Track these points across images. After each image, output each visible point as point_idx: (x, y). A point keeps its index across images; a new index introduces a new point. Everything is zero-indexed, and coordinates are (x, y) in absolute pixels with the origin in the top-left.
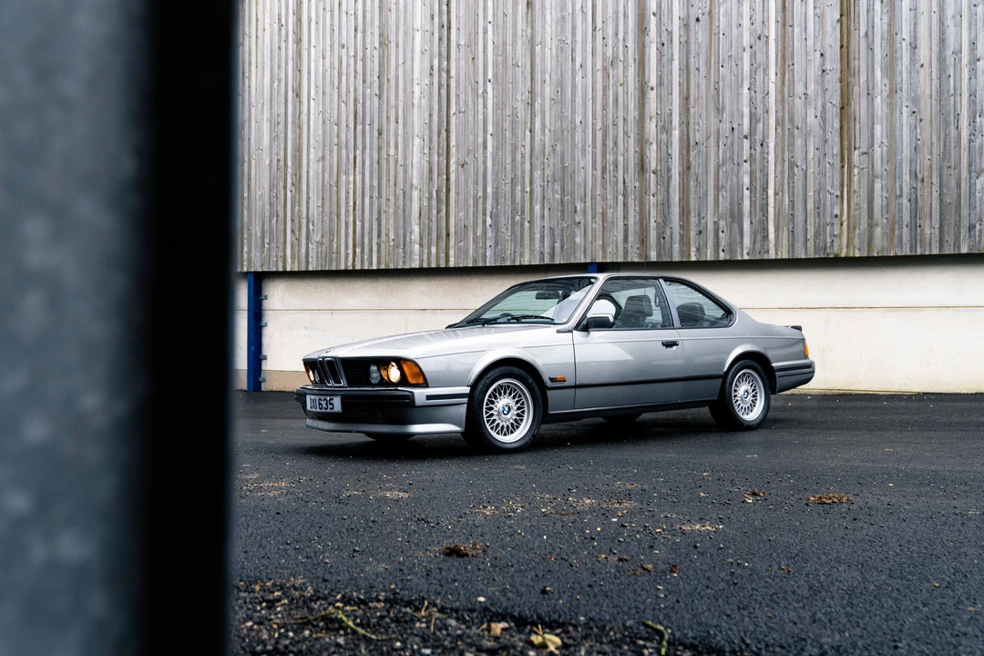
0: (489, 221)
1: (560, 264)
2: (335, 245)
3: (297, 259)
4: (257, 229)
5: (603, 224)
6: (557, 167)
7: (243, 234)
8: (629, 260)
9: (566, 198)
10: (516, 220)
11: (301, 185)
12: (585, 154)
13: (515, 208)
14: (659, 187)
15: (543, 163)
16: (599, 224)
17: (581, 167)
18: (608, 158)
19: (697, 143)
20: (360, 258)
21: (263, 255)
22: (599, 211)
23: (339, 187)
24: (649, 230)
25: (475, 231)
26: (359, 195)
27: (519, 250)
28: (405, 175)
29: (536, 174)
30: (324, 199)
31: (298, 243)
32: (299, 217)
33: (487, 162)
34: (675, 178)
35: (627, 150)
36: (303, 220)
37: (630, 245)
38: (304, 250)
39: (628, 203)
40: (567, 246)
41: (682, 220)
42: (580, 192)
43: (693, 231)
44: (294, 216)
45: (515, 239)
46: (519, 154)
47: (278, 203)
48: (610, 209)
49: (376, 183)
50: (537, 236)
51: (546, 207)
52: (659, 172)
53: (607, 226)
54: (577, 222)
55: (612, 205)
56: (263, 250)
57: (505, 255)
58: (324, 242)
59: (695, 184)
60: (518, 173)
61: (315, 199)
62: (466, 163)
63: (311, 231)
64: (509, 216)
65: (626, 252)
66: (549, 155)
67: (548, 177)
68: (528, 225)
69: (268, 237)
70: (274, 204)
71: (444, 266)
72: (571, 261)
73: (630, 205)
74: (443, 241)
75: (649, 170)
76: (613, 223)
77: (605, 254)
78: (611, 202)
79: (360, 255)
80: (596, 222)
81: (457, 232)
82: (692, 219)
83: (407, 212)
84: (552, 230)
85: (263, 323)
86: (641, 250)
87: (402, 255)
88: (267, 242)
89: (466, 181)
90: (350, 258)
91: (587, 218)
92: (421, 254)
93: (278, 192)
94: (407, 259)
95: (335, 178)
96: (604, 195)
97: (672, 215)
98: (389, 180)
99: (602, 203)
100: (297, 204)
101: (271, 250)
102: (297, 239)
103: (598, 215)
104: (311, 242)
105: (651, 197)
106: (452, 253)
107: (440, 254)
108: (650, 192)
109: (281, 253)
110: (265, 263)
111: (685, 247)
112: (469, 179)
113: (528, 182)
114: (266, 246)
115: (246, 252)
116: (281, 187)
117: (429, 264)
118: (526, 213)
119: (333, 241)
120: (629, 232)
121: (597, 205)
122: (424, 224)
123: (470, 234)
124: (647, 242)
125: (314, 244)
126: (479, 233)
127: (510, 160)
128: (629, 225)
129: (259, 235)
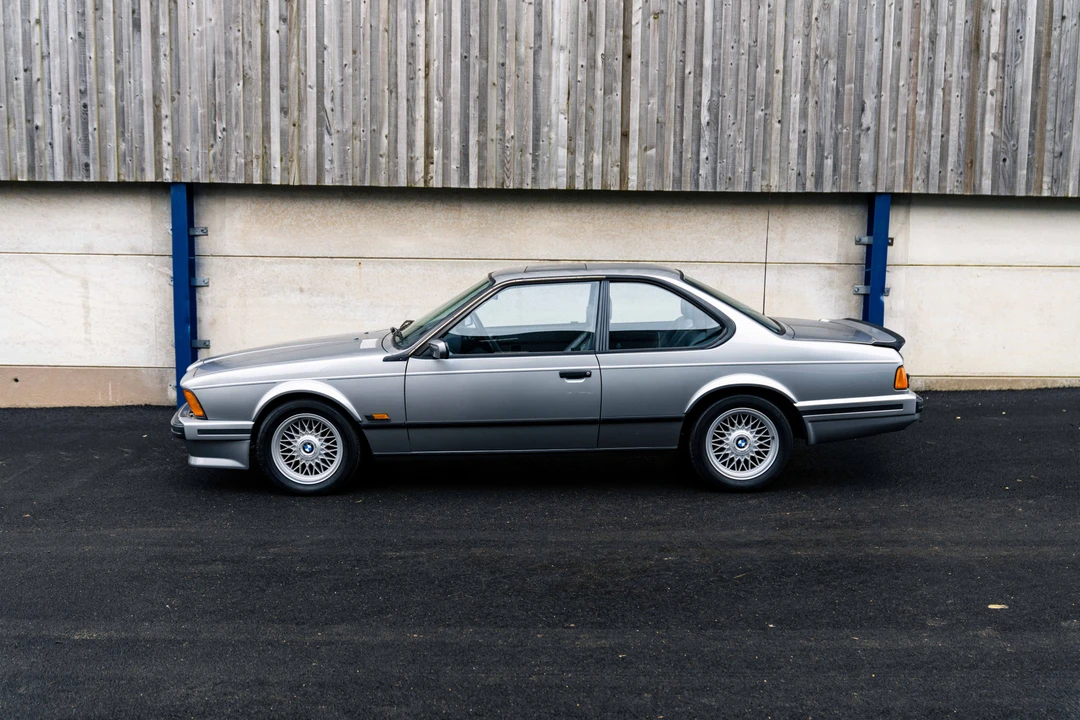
0: (705, 117)
1: (832, 193)
2: (385, 142)
3: (295, 163)
4: (194, 99)
5: (907, 132)
6: (832, 33)
7: (157, 107)
8: (948, 192)
9: (847, 87)
10: (757, 117)
11: (303, 21)
12: (881, 16)
13: (754, 96)
14: (1000, 80)
15: (808, 25)
16: (901, 131)
17: (875, 37)
18: (921, 27)
19: (1063, 18)
20: (440, 166)
21: (212, 152)
22: (902, 111)
23: (392, 31)
24: (982, 147)
25: (678, 129)
26: (438, 51)
27: (759, 167)
28: (537, 22)
29: (795, 41)
30: (358, 53)
31: (296, 133)
32: (299, 83)
33: (703, 14)
34: (1028, 69)
35: (952, 17)
36: (308, 89)
37: (949, 168)
38: (312, 148)
39: (950, 101)
40: (846, 164)
41: (1032, 135)
42: (870, 79)
43: (1049, 151)
44: (287, 80)
45: (752, 149)
46: (764, 6)
47: (246, 53)
48: (921, 110)
49: (474, 31)
50: (794, 146)
51: (810, 100)
52: (1001, 58)
53: (914, 136)
54: (864, 126)
55: (924, 102)
56: (212, 142)
57: (734, 173)
58: (357, 133)
59: (1055, 80)
60: (763, 38)
61: (337, 52)
62: (662, 12)
63: (329, 111)
64: (742, 110)
65: (942, 178)
66: (819, 12)
67: (817, 49)
68: (778, 126)
69: (224, 117)
70: (237, 54)
71: (617, 188)
72: (851, 188)
73: (953, 106)
74: (615, 144)
75: (985, 52)
76: (923, 132)
77: (908, 180)
78: (923, 98)
79: (441, 162)
80: (895, 130)
81: (644, 131)
82: (1048, 134)
83: (542, 90)
84: (819, 137)
85: (199, 280)
86: (966, 177)
87: (531, 165)
88: (220, 126)
89: (663, 43)
90: (420, 165)
91: (882, 121)
92: (572, 164)
93: (245, 31)
94: (540, 172)
95: (384, 15)
96: (912, 86)
97: (1019, 124)
98: (503, 29)
99: (908, 99)
100: (294, 57)
101: (233, 143)
102: (294, 125)
103: (899, 118)
104: (329, 132)
105: (989, 96)
106: (633, 166)
107: (609, 168)
108: (986, 87)
109: (257, 150)
110: (216, 168)
111: (1035, 176)
112: (669, 41)
113: (779, 54)
114: (219, 134)
115: (169, 144)
116: (253, 22)
117: (586, 184)
118: (775, 107)
119: (380, 134)
120: (950, 149)
121: (900, 102)
122: (577, 112)
123: (670, 136)
124: (977, 165)
125: (336, 136)
126: (687, 134)
127: (747, 14)
128: (951, 138)
129: (200, 112)
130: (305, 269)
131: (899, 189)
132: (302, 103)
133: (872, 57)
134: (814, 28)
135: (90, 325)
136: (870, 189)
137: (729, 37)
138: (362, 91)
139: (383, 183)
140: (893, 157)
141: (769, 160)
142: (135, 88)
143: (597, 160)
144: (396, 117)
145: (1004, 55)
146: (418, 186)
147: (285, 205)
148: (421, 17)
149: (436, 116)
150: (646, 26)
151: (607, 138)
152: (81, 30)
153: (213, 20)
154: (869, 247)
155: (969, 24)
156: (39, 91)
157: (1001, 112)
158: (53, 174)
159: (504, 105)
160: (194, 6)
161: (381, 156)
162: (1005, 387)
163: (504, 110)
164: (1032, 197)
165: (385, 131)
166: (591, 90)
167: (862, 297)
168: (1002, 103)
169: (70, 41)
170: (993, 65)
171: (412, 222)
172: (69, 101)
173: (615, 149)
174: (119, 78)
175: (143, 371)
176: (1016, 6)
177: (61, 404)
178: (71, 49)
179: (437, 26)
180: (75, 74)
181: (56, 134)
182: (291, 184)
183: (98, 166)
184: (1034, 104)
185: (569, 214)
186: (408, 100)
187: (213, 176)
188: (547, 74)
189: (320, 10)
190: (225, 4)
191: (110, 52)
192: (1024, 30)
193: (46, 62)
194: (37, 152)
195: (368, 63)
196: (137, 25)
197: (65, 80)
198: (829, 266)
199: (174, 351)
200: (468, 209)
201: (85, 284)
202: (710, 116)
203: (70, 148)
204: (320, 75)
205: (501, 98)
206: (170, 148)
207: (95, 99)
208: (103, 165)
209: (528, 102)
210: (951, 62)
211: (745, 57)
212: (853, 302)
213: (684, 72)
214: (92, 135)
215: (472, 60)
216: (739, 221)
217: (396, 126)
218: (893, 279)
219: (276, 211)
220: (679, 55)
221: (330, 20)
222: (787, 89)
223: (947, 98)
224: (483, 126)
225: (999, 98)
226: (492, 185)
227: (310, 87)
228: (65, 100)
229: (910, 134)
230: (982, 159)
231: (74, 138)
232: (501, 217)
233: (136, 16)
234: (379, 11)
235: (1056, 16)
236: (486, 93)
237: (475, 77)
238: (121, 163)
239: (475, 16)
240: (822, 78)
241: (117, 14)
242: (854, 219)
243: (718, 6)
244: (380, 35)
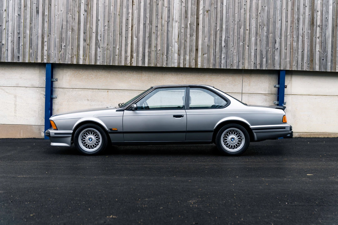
0: (223, 44)
1: (266, 70)
2: (117, 51)
3: (88, 57)
4: (55, 36)
5: (290, 50)
6: (265, 18)
7: (43, 38)
8: (304, 70)
9: (270, 35)
10: (240, 44)
11: (92, 11)
12: (281, 13)
13: (239, 38)
14: (321, 34)
15: (257, 15)
16: (288, 50)
17: (279, 19)
18: (294, 16)
20: (136, 59)
21: (60, 53)
22: (289, 43)
23: (121, 15)
24: (316, 55)
25: (214, 48)
26: (136, 22)
27: (241, 61)
28: (168, 13)
29: (253, 20)
30: (109, 22)
31: (88, 47)
32: (90, 31)
33: (223, 11)
34: (330, 30)
35: (304, 13)
36: (93, 33)
37: (305, 62)
38: (93, 52)
40: (270, 60)
41: (332, 51)
42: (278, 33)
44: (86, 30)
45: (239, 55)
46: (242, 9)
47: (73, 21)
48: (295, 43)
49: (148, 15)
50: (253, 54)
51: (258, 39)
52: (321, 27)
53: (293, 51)
54: (276, 48)
55: (296, 41)
56: (60, 50)
57: (233, 63)
58: (109, 48)
60: (242, 19)
61: (103, 21)
62: (209, 10)
63: (99, 40)
64: (236, 42)
65: (302, 65)
66: (261, 11)
67: (260, 23)
68: (248, 47)
69: (65, 42)
70: (70, 22)
71: (194, 67)
72: (272, 68)
73: (305, 42)
74: (193, 53)
75: (315, 25)
76: (296, 50)
78: (295, 39)
79: (136, 58)
80: (286, 49)
81: (203, 48)
82: (337, 51)
83: (170, 35)
84: (261, 51)
85: (54, 96)
86: (310, 65)
87: (165, 59)
88: (63, 45)
89: (209, 20)
90: (129, 59)
91: (282, 46)
92: (179, 59)
93: (73, 15)
94: (169, 61)
95: (118, 10)
96: (291, 35)
97: (327, 48)
98: (157, 15)
99: (290, 39)
100: (89, 23)
101: (67, 50)
102: (88, 45)
103: (288, 46)
104: (99, 47)
105: (317, 39)
106: (199, 60)
107: (192, 60)
108: (316, 36)
109: (75, 53)
110: (61, 58)
111: (333, 65)
112: (211, 20)
113: (248, 24)
114: (63, 47)
115: (46, 50)
116: (76, 12)
117: (184, 66)
118: (246, 41)
119: (116, 48)
120: (305, 56)
121: (288, 40)
122: (181, 42)
123: (211, 50)
124: (314, 61)
125: (102, 48)
126: (217, 49)
127: (237, 11)
128: (305, 52)
129: (57, 40)
130: (90, 92)
131: (288, 69)
132: (91, 38)
133: (278, 25)
134: (259, 16)
135: (16, 110)
136: (278, 69)
137: (231, 19)
138: (111, 34)
139: (117, 64)
140: (286, 58)
141: (245, 58)
142: (36, 32)
143: (188, 58)
144: (122, 43)
145: (322, 25)
146: (128, 65)
147: (83, 72)
148: (130, 11)
149: (134, 43)
150: (204, 15)
151: (191, 51)
152: (19, 13)
153: (63, 11)
154: (278, 88)
155: (310, 15)
156: (4, 32)
157: (322, 44)
158: (7, 60)
159: (157, 39)
160: (57, 6)
161: (116, 55)
162: (326, 137)
163: (157, 41)
164: (333, 72)
165: (118, 47)
166: (186, 35)
168: (322, 41)
169: (16, 17)
170: (318, 28)
171: (126, 78)
172: (14, 36)
173: (194, 54)
174: (31, 29)
175: (34, 126)
176: (325, 10)
177: (5, 137)
178: (16, 19)
179: (136, 14)
180: (17, 27)
181: (9, 47)
182: (86, 64)
183: (22, 57)
184: (332, 42)
185: (178, 76)
186: (125, 37)
187: (60, 61)
188: (171, 30)
189: (98, 8)
190: (67, 6)
191: (28, 21)
192: (328, 17)
193: (7, 23)
194: (2, 52)
195: (113, 25)
196: (38, 12)
197: (13, 29)
198: (265, 94)
199: (44, 120)
200: (145, 74)
201: (15, 97)
202: (225, 44)
203: (13, 51)
204: (97, 29)
205: (156, 37)
206: (46, 52)
207: (23, 36)
208: (24, 57)
209: (165, 38)
210: (304, 27)
211: (236, 25)
213: (216, 30)
214: (21, 47)
215: (147, 25)
216: (235, 79)
217: (121, 46)
218: (286, 99)
219: (81, 73)
220: (215, 24)
221: (101, 11)
222: (250, 35)
223: (303, 39)
224: (150, 46)
225: (321, 39)
226: (153, 65)
227: (94, 33)
228: (13, 36)
229: (291, 51)
230: (316, 59)
231: (15, 48)
232: (155, 76)
233: (37, 9)
236: (151, 36)
237: (148, 30)
238: (30, 56)
239: (148, 11)
240: (262, 32)
241: (31, 8)
242: (273, 79)
243: (227, 9)
244: (117, 17)
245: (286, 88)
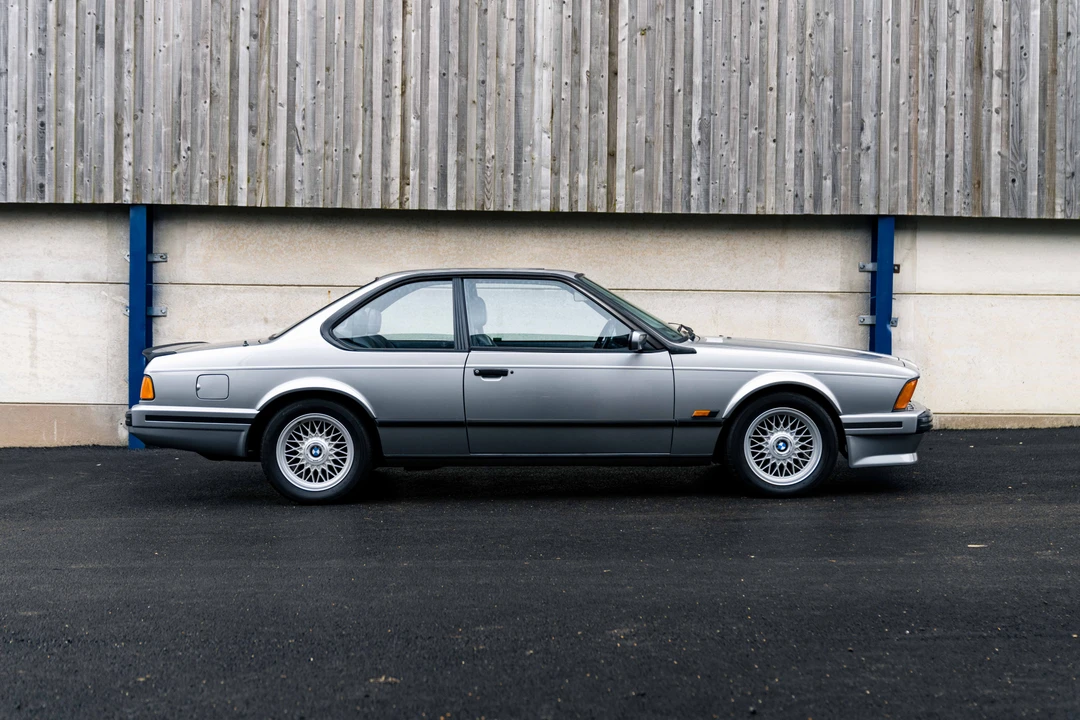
0: (696, 136)
1: (832, 215)
2: (358, 162)
3: (263, 184)
4: (158, 117)
5: (909, 152)
6: (828, 50)
7: (118, 126)
8: (955, 214)
9: (845, 105)
10: (750, 136)
11: (274, 37)
12: (878, 33)
13: (747, 115)
14: (1005, 98)
15: (802, 42)
16: (903, 151)
17: (872, 54)
18: (920, 43)
19: (1069, 34)
20: (417, 187)
21: (175, 172)
22: (904, 130)
23: (367, 48)
24: (989, 166)
25: (668, 150)
26: (416, 68)
27: (754, 188)
28: (519, 39)
29: (789, 59)
30: (331, 70)
31: (265, 151)
32: (269, 101)
33: (693, 30)
34: (1034, 86)
35: (952, 33)
36: (279, 107)
37: (956, 189)
38: (281, 168)
39: (953, 120)
40: (846, 185)
41: (1041, 154)
42: (869, 96)
43: (1060, 172)
44: (257, 97)
45: (746, 169)
46: (755, 22)
47: (214, 70)
48: (923, 128)
49: (454, 47)
50: (790, 166)
51: (806, 118)
52: (1005, 75)
53: (916, 156)
54: (864, 146)
55: (926, 121)
56: (175, 162)
57: (727, 194)
58: (329, 153)
59: (1063, 98)
60: (755, 55)
61: (309, 68)
62: (649, 28)
63: (300, 129)
64: (735, 129)
65: (948, 200)
66: (813, 29)
67: (812, 66)
68: (773, 145)
69: (189, 136)
70: (205, 71)
71: (604, 210)
72: (852, 211)
73: (956, 124)
74: (601, 165)
75: (988, 70)
76: (927, 151)
77: (912, 203)
78: (925, 116)
79: (417, 183)
80: (896, 149)
81: (632, 150)
82: (1058, 154)
83: (525, 108)
84: (817, 157)
85: (156, 310)
86: (974, 199)
87: (512, 186)
88: (185, 145)
89: (650, 60)
90: (395, 186)
91: (882, 140)
92: (556, 186)
93: (214, 48)
94: (523, 193)
95: (359, 31)
96: (912, 104)
97: (1027, 145)
98: (483, 45)
99: (908, 117)
100: (265, 74)
101: (198, 163)
102: (263, 144)
103: (901, 137)
104: (299, 152)
105: (994, 114)
106: (620, 187)
107: (596, 189)
108: (991, 105)
109: (222, 170)
110: (179, 188)
111: (1046, 197)
112: (657, 57)
113: (773, 71)
114: (183, 153)
115: (130, 164)
116: (223, 38)
117: (571, 206)
118: (769, 125)
119: (353, 153)
120: (956, 168)
121: (901, 121)
122: (561, 131)
123: (659, 155)
124: (985, 186)
125: (307, 155)
126: (677, 154)
127: (739, 30)
128: (955, 157)
129: (163, 131)
130: (271, 297)
131: (903, 211)
132: (271, 121)
133: (869, 74)
134: (808, 44)
135: (36, 357)
136: (872, 211)
137: (720, 55)
138: (335, 109)
139: (356, 205)
140: (895, 178)
141: (765, 181)
142: (96, 106)
143: (583, 180)
144: (371, 136)
145: (1008, 72)
146: (393, 208)
147: (250, 230)
148: (397, 33)
149: (412, 135)
150: (633, 43)
151: (592, 158)
152: (41, 46)
153: (180, 36)
154: (873, 274)
155: (970, 40)
157: (1008, 131)
158: (6, 196)
159: (485, 123)
160: (161, 22)
161: (354, 176)
162: (1027, 426)
163: (485, 129)
164: (1045, 219)
165: (359, 151)
166: (575, 108)
167: (868, 329)
168: (1009, 121)
169: (30, 57)
170: (997, 82)
171: (386, 248)
172: (26, 119)
173: (602, 169)
174: (80, 95)
175: (93, 408)
176: (1018, 21)
178: (30, 65)
179: (415, 43)
180: (34, 91)
181: (10, 154)
182: (259, 205)
183: (53, 188)
184: (1042, 123)
185: (553, 240)
186: (383, 118)
187: (176, 197)
188: (530, 91)
189: (293, 26)
190: (193, 20)
191: (71, 69)
192: (1028, 47)
193: (3, 78)
195: (342, 81)
196: (100, 41)
197: (23, 98)
198: (831, 294)
199: (127, 386)
200: (446, 234)
201: (33, 314)
202: (701, 134)
203: (25, 168)
204: (291, 90)
205: (480, 116)
206: (131, 168)
207: (54, 118)
208: (59, 185)
209: (509, 120)
210: (953, 79)
211: (737, 74)
212: (859, 334)
213: (673, 90)
214: (49, 154)
215: (450, 77)
216: (735, 246)
217: (371, 146)
218: (899, 308)
219: (241, 236)
220: (668, 72)
221: (303, 37)
222: (782, 107)
223: (950, 116)
224: (462, 146)
225: (1005, 116)
226: (471, 207)
227: (281, 105)
228: (22, 118)
229: (913, 153)
230: (990, 180)
231: (30, 157)
232: (481, 242)
233: (99, 32)
234: (354, 28)
235: (1061, 33)
236: (466, 112)
237: (453, 94)
238: (78, 184)
239: (454, 31)
240: (818, 96)
241: (80, 30)
242: (857, 244)
243: (708, 22)
244: (355, 52)
245: (898, 271)
